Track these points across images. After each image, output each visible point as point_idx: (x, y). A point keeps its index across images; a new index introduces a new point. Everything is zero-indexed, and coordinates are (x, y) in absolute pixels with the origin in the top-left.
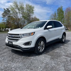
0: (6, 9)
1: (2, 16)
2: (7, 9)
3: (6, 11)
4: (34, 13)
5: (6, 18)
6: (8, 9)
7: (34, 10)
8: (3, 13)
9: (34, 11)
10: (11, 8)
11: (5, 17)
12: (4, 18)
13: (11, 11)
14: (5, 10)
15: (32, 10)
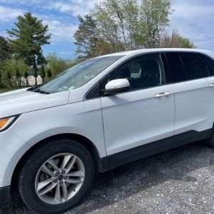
0: (85, 19)
1: (76, 41)
2: (87, 17)
3: (85, 23)
4: (169, 23)
5: (86, 45)
6: (89, 18)
7: (170, 11)
8: (78, 31)
9: (169, 16)
10: (98, 14)
11: (83, 43)
12: (80, 44)
13: (98, 22)
14: (82, 20)
15: (163, 12)
